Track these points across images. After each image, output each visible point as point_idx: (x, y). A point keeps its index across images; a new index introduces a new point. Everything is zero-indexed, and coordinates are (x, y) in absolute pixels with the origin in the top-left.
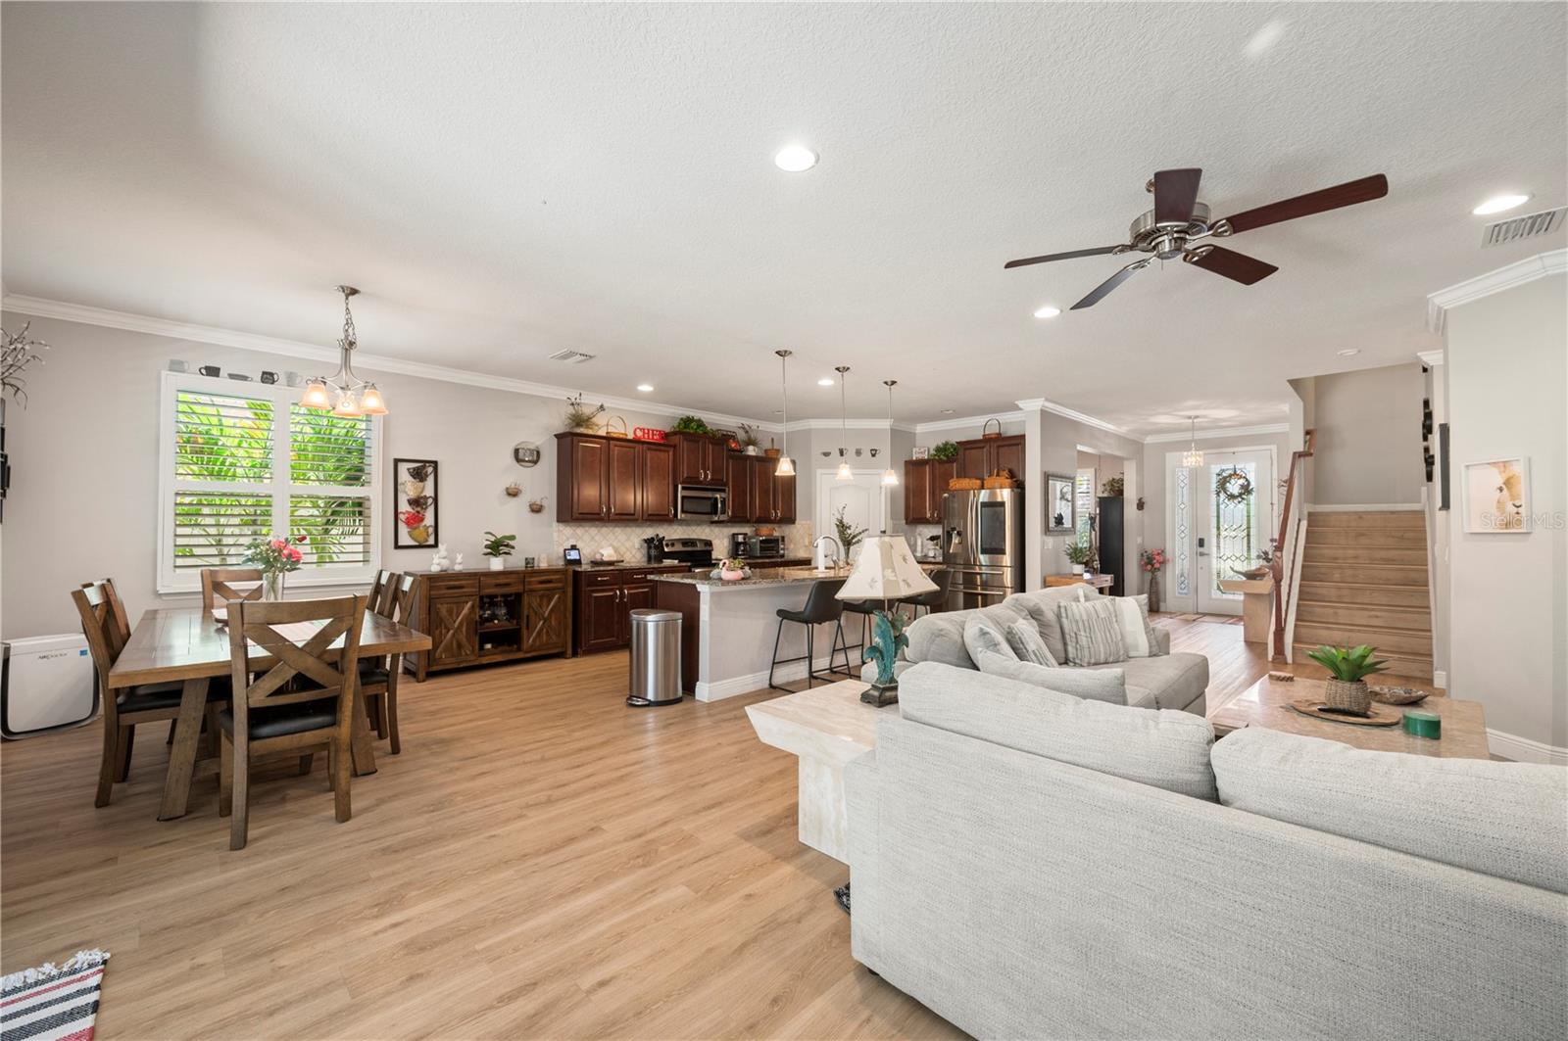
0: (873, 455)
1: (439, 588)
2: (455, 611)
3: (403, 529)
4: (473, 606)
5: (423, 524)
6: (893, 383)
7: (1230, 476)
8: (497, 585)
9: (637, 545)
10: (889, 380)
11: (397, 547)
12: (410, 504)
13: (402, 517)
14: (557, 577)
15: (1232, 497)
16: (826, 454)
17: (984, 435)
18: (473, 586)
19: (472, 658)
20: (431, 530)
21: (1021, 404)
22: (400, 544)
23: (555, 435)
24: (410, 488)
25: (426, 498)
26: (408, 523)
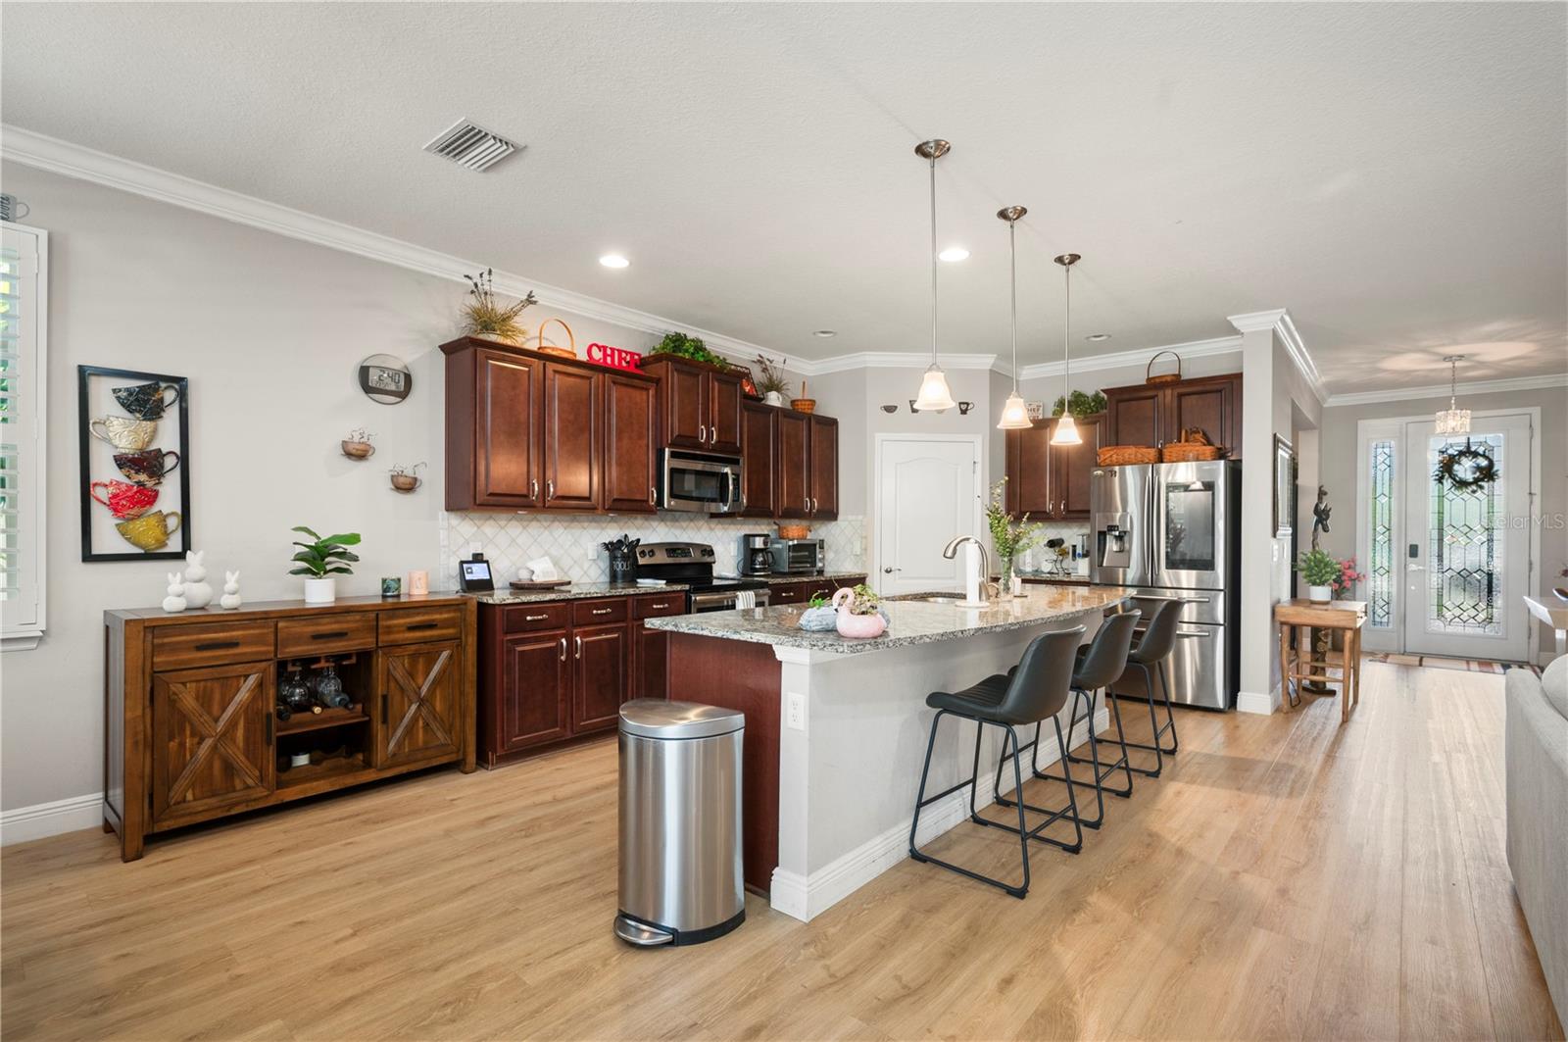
0: (964, 412)
1: (175, 648)
2: (217, 696)
3: (104, 522)
4: (260, 685)
5: (155, 508)
6: (1075, 258)
7: (1461, 453)
8: (317, 637)
9: (592, 554)
10: (1066, 253)
11: (88, 557)
12: (120, 466)
13: (101, 493)
14: (446, 616)
15: (1462, 484)
16: (890, 409)
17: (1149, 379)
18: (258, 640)
19: (261, 792)
20: (173, 523)
21: (1237, 321)
22: (96, 550)
23: (440, 347)
24: (120, 432)
25: (159, 455)
26: (115, 505)
